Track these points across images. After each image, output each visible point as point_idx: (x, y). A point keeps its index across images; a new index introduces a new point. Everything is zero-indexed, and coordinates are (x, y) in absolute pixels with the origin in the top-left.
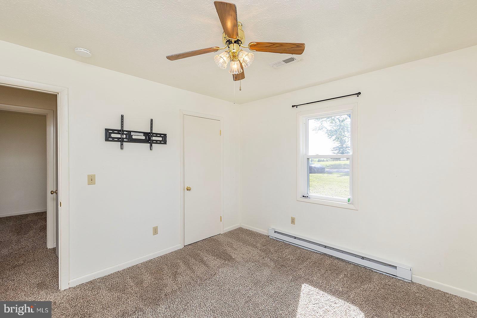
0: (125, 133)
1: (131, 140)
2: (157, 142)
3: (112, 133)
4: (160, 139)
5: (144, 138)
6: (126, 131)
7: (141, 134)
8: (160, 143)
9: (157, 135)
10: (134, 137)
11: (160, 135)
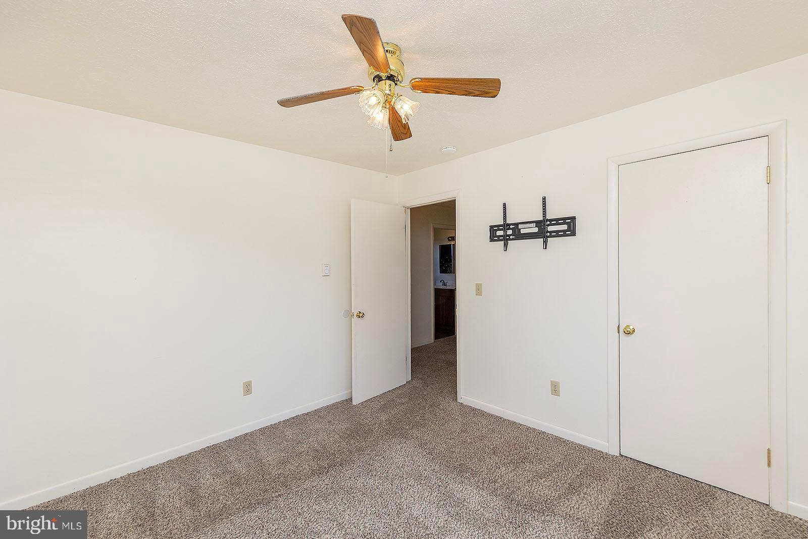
0: (511, 227)
1: (519, 236)
2: (557, 234)
3: (497, 230)
4: (565, 227)
5: (536, 230)
6: (513, 224)
7: (532, 224)
8: (565, 235)
9: (557, 221)
10: (522, 231)
11: (564, 220)
